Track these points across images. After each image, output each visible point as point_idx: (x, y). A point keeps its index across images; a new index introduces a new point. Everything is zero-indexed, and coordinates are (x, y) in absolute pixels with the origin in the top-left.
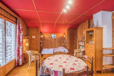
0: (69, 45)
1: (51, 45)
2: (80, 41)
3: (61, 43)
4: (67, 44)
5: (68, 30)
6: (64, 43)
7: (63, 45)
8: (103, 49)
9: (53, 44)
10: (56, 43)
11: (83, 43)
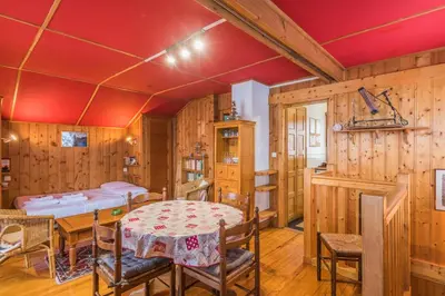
0: (148, 172)
1: (64, 178)
2: (188, 159)
3: (115, 165)
4: (141, 169)
5: (143, 119)
6: (125, 166)
7: (120, 176)
8: (255, 173)
9: (77, 171)
10: (89, 169)
11: (199, 163)
